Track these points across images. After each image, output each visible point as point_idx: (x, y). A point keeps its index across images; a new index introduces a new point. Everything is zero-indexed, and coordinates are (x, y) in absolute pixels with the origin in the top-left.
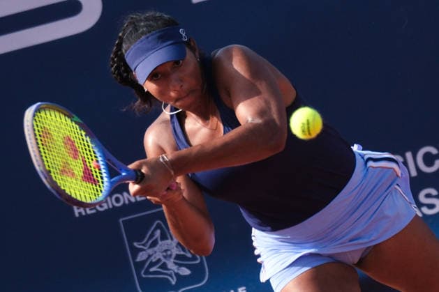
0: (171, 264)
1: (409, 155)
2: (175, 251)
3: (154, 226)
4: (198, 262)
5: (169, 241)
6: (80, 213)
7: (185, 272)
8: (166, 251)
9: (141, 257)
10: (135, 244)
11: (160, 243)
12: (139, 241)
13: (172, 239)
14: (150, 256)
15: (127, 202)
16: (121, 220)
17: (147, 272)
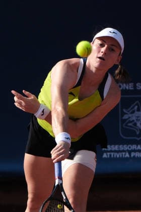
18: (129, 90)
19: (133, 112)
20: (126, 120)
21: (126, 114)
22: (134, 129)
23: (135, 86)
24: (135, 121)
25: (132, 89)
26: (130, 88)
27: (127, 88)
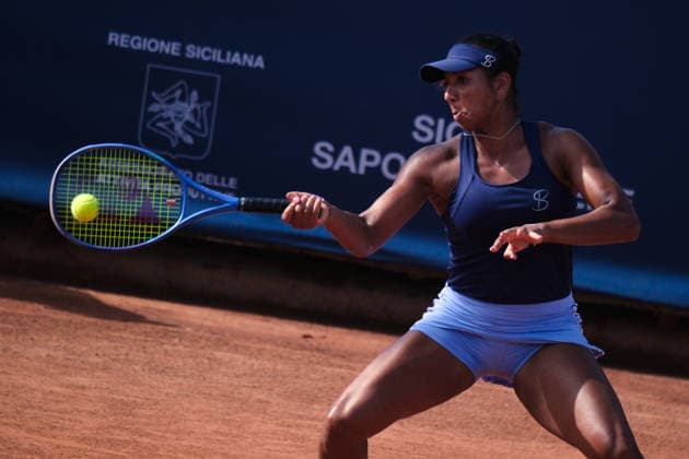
0: (178, 127)
1: (441, 122)
2: (188, 117)
3: (178, 85)
4: (205, 135)
5: (185, 105)
6: (113, 42)
7: (189, 140)
8: (179, 113)
9: (154, 108)
10: (154, 94)
11: (177, 102)
12: (157, 92)
13: (189, 104)
14: (162, 111)
15: (161, 50)
16: (149, 66)
17: (153, 125)
18: (170, 54)
19: (171, 101)
20: (153, 114)
21: (157, 102)
22: (169, 137)
23: (183, 50)
24: (173, 120)
25: (177, 54)
26: (173, 53)
27: (167, 51)
